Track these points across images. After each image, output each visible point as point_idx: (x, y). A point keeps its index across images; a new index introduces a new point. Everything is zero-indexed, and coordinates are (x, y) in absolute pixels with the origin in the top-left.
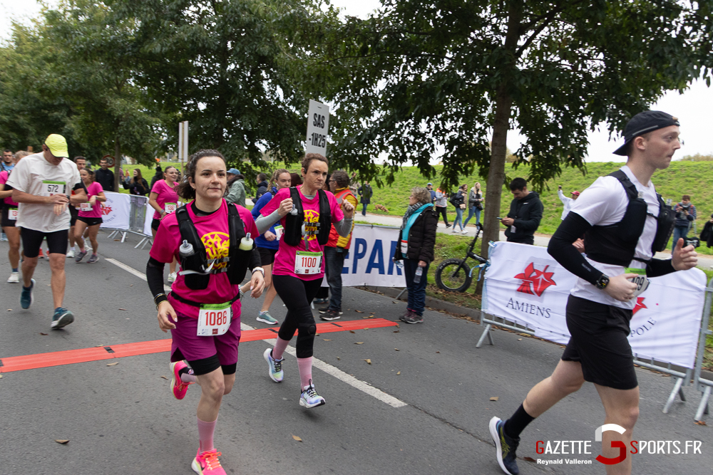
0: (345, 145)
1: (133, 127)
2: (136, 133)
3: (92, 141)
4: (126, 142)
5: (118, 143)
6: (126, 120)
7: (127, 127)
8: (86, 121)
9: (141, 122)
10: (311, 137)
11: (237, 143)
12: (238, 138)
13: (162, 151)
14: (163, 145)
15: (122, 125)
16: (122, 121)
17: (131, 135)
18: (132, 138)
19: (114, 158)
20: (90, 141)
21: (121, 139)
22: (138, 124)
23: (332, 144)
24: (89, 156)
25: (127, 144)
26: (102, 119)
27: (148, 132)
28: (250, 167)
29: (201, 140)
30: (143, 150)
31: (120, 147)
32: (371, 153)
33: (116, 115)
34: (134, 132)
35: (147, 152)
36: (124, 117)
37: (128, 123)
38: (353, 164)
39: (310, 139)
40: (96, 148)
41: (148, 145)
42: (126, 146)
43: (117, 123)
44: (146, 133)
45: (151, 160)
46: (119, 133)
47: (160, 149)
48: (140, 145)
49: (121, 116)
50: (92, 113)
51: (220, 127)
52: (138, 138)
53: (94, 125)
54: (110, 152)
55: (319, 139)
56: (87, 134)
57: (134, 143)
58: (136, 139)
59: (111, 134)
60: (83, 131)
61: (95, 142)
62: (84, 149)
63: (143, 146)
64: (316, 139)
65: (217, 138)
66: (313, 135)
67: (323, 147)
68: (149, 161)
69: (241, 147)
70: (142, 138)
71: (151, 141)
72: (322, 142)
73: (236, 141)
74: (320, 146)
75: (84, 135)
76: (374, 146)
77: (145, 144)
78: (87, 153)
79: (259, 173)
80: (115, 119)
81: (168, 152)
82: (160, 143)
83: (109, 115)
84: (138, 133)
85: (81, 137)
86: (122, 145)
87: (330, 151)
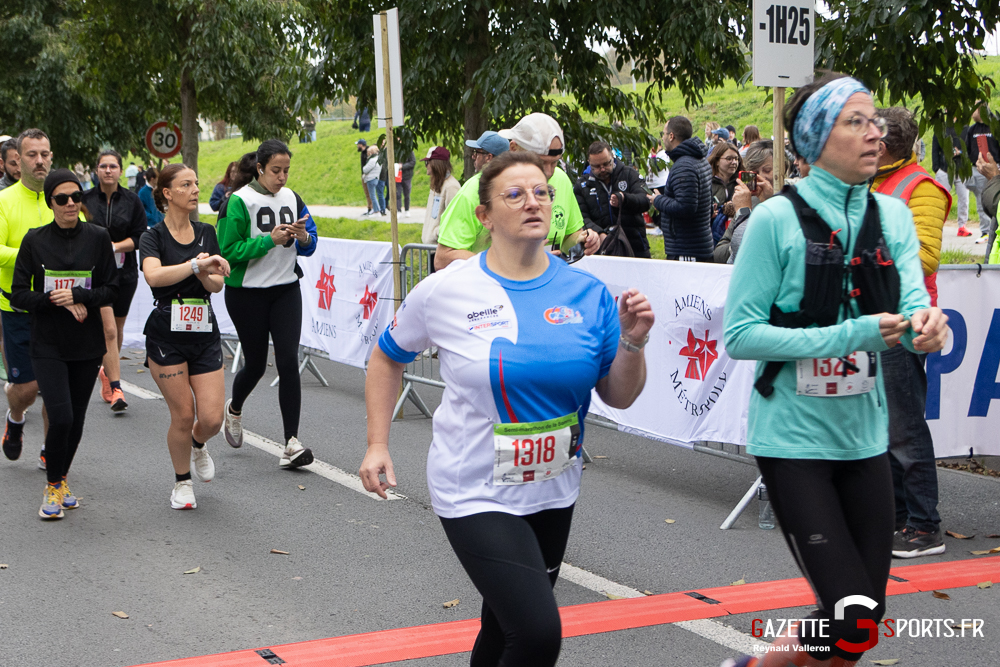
0: (871, 22)
1: (230, 35)
2: (238, 52)
3: (115, 85)
4: (211, 81)
5: (189, 85)
6: (207, 17)
7: (213, 39)
8: (99, 32)
9: (250, 17)
10: (766, 20)
11: (533, 50)
12: (534, 35)
13: (315, 96)
14: (316, 78)
15: (198, 33)
16: (196, 19)
17: (222, 59)
18: (226, 67)
19: (176, 130)
20: (112, 87)
21: (196, 73)
22: (240, 24)
23: (831, 23)
24: (109, 131)
25: (215, 86)
26: (141, 21)
27: (268, 44)
28: (576, 115)
29: (426, 52)
30: (262, 96)
31: (194, 93)
32: (957, 37)
33: (179, 6)
34: (231, 50)
35: (269, 102)
36: (201, 8)
37: (213, 27)
38: (901, 79)
39: (763, 26)
40: (126, 105)
41: (272, 82)
42: (212, 93)
43: (182, 30)
44: (265, 48)
45: (283, 125)
46: (191, 57)
47: (310, 92)
48: (249, 85)
49: (194, 8)
50: (114, 8)
51: (477, 7)
52: (245, 64)
53: (119, 42)
54: (169, 113)
55: (790, 23)
56: (102, 68)
57: (233, 79)
58: (239, 69)
59: (166, 60)
60: (92, 60)
61: (124, 88)
62: (94, 112)
63: (258, 87)
64: (782, 23)
65: (471, 40)
66: (770, 12)
67: (805, 42)
68: (279, 130)
69: (546, 61)
70: (253, 63)
71: (282, 73)
72: (800, 28)
73: (530, 42)
74: (794, 41)
75: (96, 71)
76: (965, 13)
77: (263, 79)
78: (102, 122)
79: (602, 131)
80: (179, 17)
81: (331, 96)
82: (309, 74)
83: (161, 7)
84: (244, 49)
85: (87, 80)
86: (199, 90)
87: (825, 45)
